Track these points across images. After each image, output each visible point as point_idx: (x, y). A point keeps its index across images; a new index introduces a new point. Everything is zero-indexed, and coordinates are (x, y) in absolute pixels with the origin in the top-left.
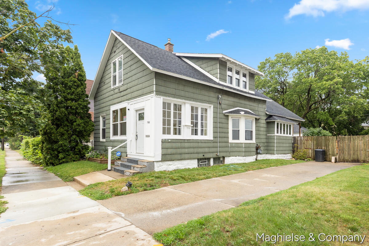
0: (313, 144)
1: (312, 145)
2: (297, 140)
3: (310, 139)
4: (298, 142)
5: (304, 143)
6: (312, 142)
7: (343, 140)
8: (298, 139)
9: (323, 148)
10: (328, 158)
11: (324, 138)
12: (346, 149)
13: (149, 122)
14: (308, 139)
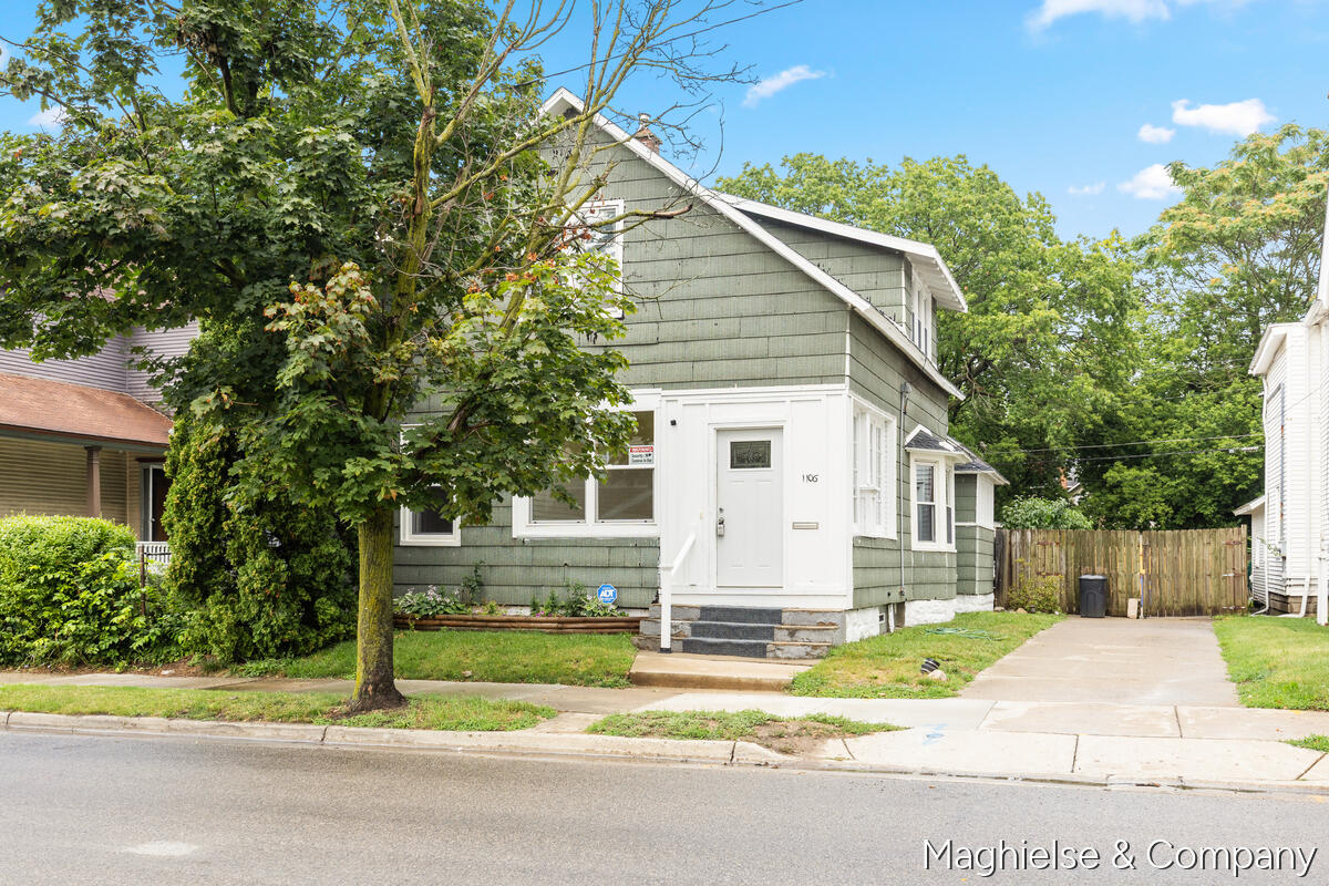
0: (1064, 559)
1: (1061, 559)
2: (1010, 543)
3: (1054, 539)
4: (1014, 549)
5: (1035, 556)
6: (1060, 550)
7: (1162, 542)
8: (1013, 542)
9: (1099, 569)
10: (1114, 605)
11: (1100, 538)
12: (1167, 570)
13: (812, 479)
14: (1050, 541)
